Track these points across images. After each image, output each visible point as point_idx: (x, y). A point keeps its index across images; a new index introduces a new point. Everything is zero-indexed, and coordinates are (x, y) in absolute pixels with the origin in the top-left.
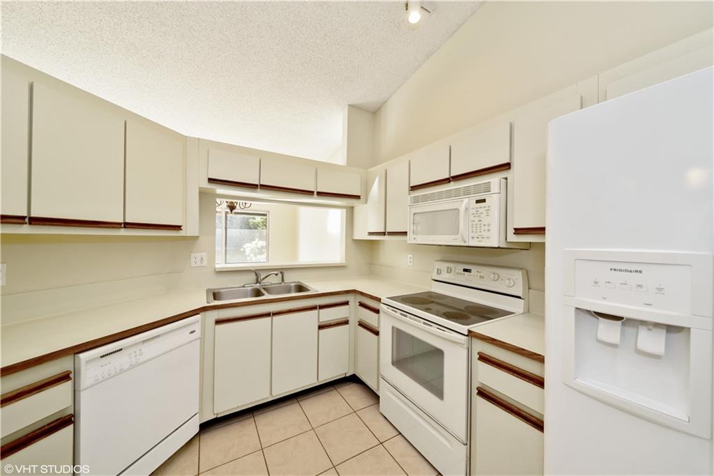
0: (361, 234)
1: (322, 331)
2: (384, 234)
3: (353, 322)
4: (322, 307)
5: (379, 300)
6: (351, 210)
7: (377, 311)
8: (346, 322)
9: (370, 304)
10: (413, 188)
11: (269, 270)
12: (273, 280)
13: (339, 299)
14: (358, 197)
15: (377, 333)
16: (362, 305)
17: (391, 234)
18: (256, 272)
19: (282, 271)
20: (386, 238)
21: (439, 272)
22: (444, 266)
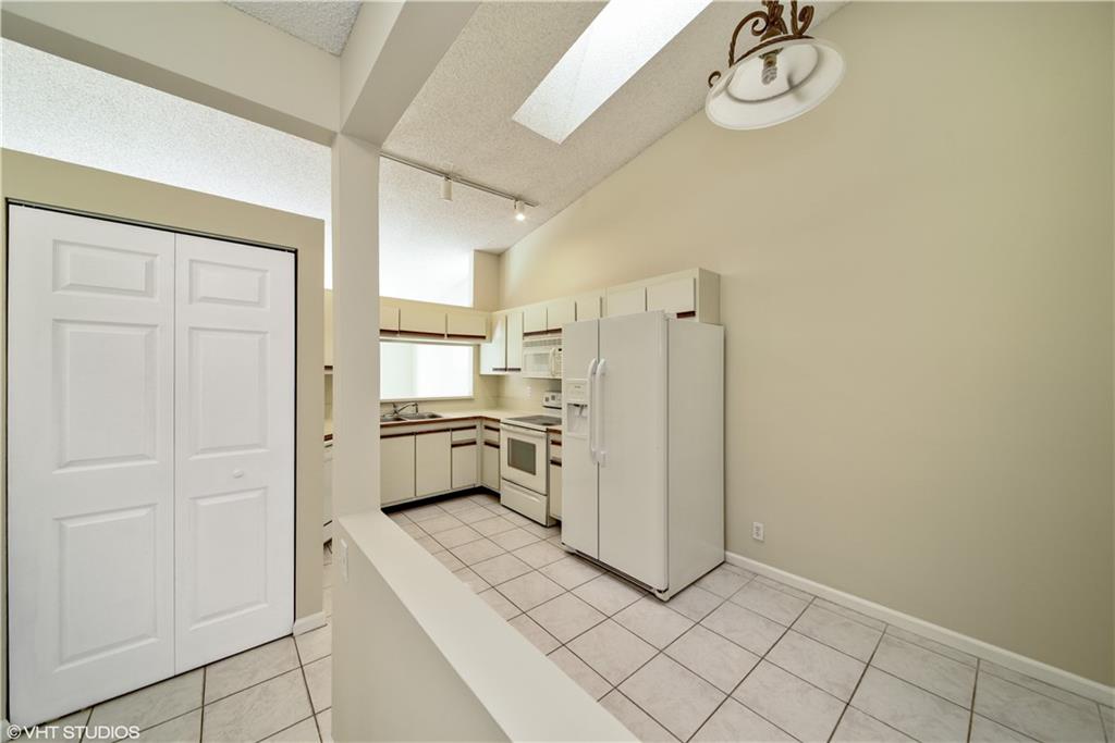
0: (487, 370)
1: (454, 449)
2: (506, 370)
3: (480, 442)
4: (454, 430)
5: (499, 421)
6: (478, 349)
7: (498, 430)
8: (474, 443)
9: (492, 425)
10: (526, 334)
11: (405, 403)
12: (409, 410)
13: (469, 424)
14: (484, 337)
15: (498, 447)
16: (487, 428)
17: (510, 370)
18: (394, 404)
19: (416, 403)
20: (507, 373)
21: (547, 400)
22: (549, 395)
